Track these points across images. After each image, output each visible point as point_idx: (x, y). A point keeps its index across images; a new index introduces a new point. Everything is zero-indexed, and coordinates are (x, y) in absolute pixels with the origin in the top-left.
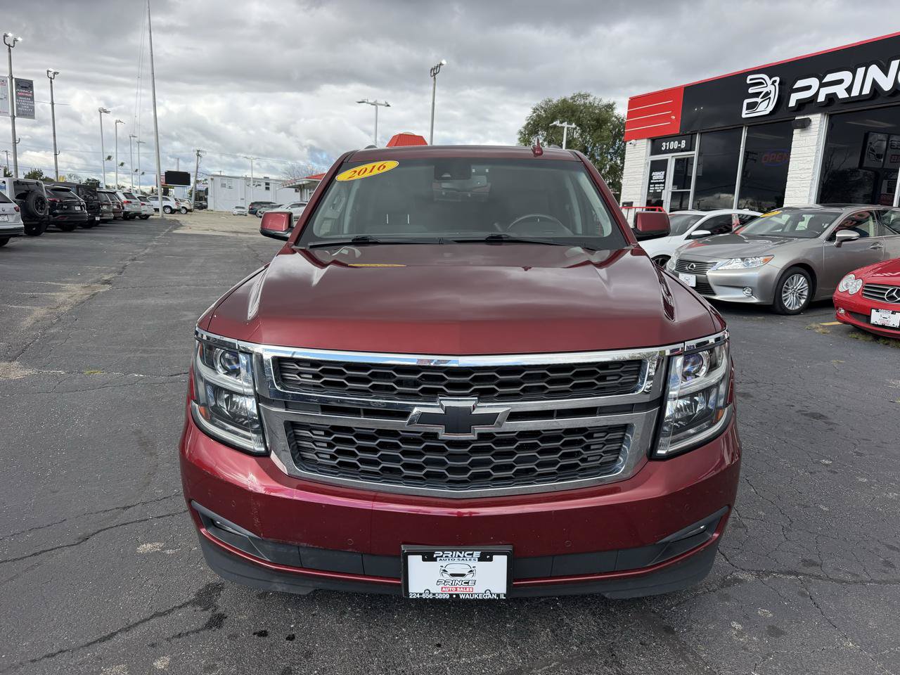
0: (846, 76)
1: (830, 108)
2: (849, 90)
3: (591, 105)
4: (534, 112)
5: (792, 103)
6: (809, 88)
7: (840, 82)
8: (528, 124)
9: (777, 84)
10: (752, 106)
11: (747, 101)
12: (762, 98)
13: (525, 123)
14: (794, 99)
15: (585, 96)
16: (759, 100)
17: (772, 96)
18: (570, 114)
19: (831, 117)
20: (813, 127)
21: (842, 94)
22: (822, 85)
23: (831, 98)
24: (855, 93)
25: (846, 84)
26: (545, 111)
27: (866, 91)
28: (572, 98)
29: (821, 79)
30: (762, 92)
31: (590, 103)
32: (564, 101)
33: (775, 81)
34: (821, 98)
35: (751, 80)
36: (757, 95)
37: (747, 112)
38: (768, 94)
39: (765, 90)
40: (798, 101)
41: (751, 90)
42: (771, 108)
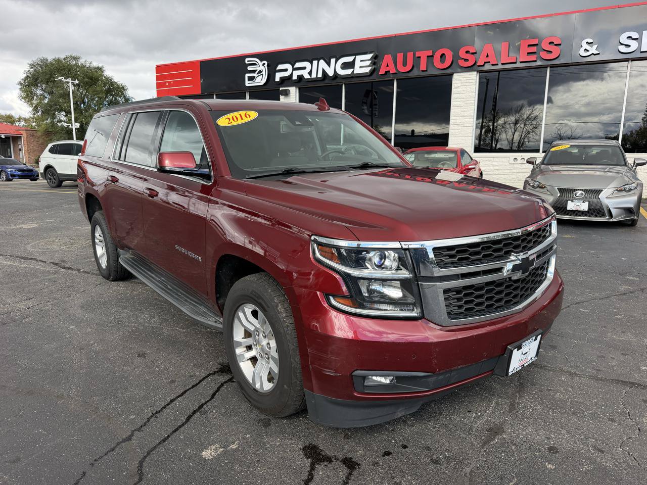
0: (306, 64)
1: (299, 84)
2: (310, 73)
3: (83, 66)
4: (31, 68)
5: (277, 79)
6: (286, 70)
7: (304, 68)
8: (27, 77)
9: (266, 65)
10: (251, 79)
11: (247, 75)
12: (258, 74)
13: (24, 76)
14: (278, 77)
15: (76, 58)
16: (255, 75)
17: (263, 73)
18: (66, 72)
19: (300, 89)
20: (291, 95)
21: (307, 76)
22: (294, 69)
23: (300, 77)
24: (314, 76)
25: (308, 70)
26: (41, 67)
27: (320, 75)
28: (65, 59)
29: (293, 66)
30: (256, 70)
31: (82, 64)
32: (58, 61)
33: (264, 64)
34: (295, 77)
35: (248, 61)
36: (254, 71)
37: (248, 82)
38: (260, 72)
39: (259, 69)
40: (281, 78)
41: (250, 68)
42: (264, 81)
